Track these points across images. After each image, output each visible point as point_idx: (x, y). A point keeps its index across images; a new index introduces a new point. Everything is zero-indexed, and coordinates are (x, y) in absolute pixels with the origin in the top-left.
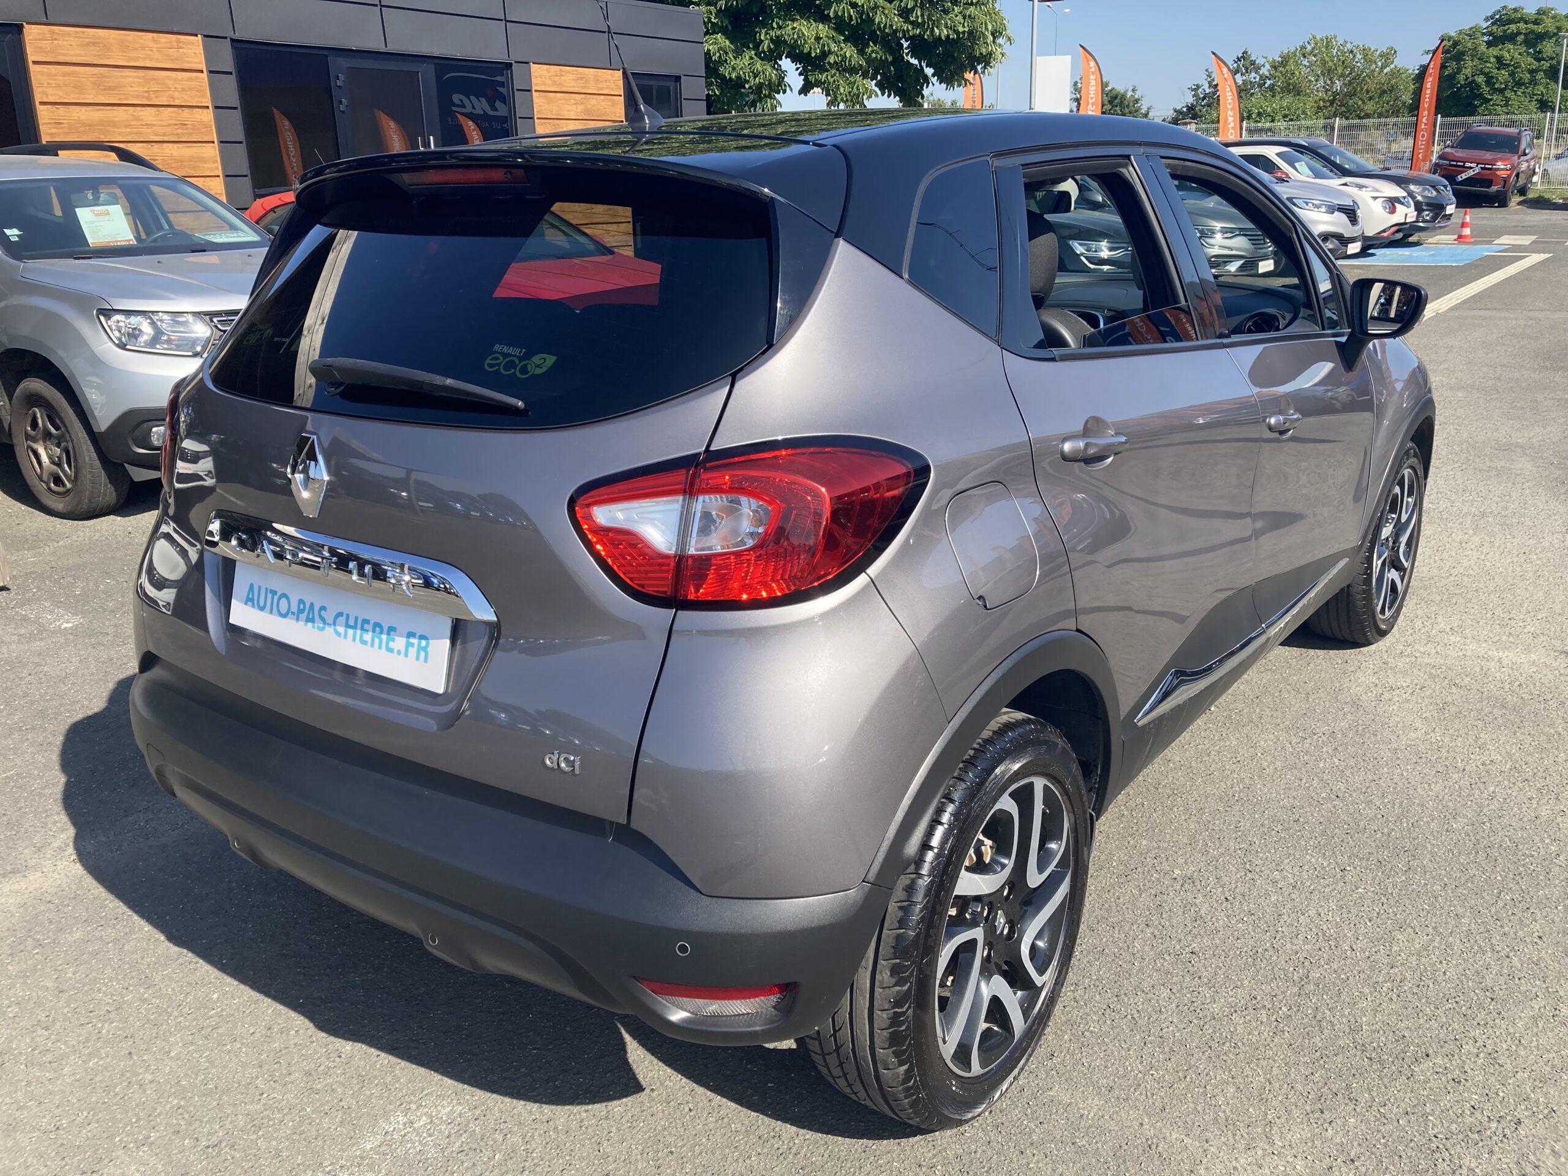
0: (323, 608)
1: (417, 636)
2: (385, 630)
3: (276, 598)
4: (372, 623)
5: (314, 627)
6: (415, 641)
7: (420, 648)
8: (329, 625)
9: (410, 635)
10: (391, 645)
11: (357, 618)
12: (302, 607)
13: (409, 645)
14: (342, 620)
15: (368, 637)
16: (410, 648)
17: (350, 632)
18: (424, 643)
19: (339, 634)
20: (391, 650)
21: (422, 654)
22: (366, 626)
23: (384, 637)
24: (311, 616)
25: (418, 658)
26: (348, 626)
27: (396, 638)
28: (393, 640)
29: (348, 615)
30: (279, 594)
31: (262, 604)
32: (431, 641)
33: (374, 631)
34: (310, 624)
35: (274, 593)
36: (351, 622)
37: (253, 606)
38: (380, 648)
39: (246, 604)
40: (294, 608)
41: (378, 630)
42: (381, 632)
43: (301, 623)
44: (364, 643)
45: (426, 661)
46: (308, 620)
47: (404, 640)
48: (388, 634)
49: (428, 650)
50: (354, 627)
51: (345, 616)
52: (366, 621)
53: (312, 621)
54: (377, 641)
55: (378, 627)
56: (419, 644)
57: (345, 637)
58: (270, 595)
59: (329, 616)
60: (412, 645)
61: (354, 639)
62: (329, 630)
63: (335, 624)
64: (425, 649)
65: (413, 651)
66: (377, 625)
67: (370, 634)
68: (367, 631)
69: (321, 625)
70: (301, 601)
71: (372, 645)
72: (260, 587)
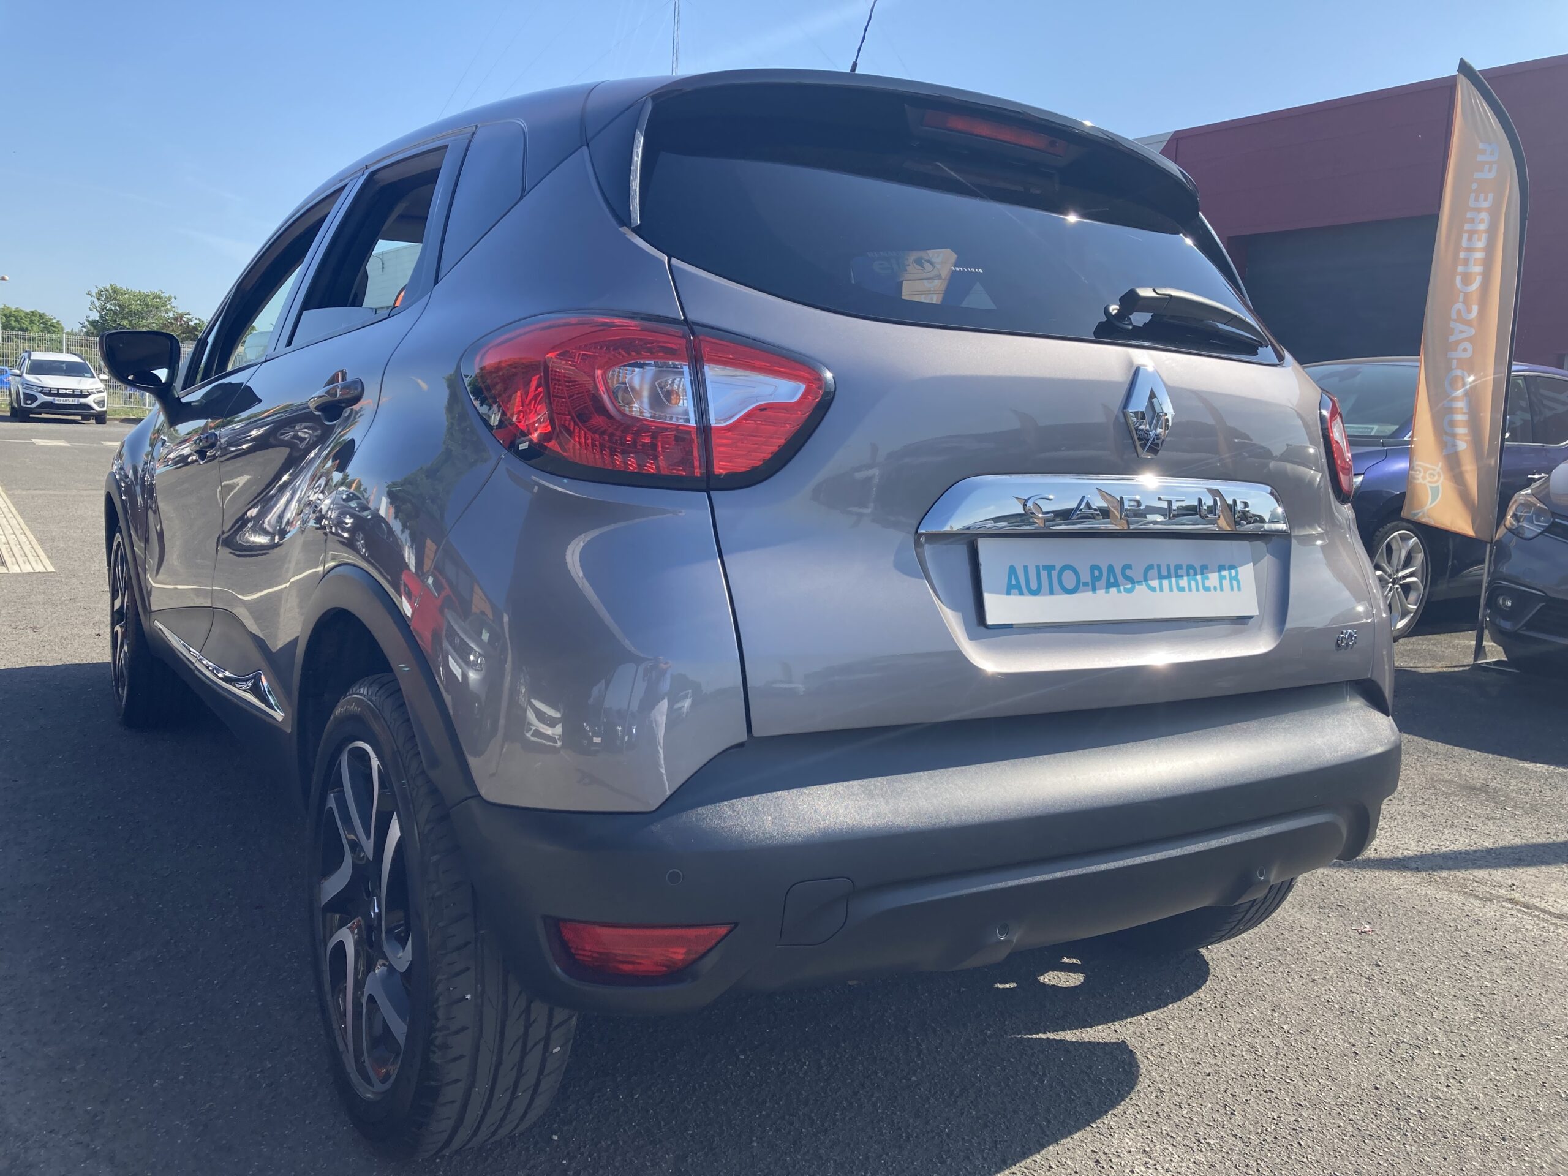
0: (1128, 566)
1: (1227, 567)
2: (1199, 571)
3: (1055, 574)
4: (1184, 567)
5: (1119, 591)
6: (1225, 573)
7: (1231, 579)
8: (1139, 582)
9: (1221, 568)
10: (1207, 583)
11: (1168, 566)
12: (1096, 573)
13: (1222, 578)
14: (1153, 572)
15: (1184, 582)
16: (1224, 581)
17: (1165, 582)
18: (1233, 572)
19: (1153, 589)
20: (1207, 589)
21: (1235, 583)
22: (1180, 572)
23: (1199, 577)
24: (1112, 580)
25: (1232, 589)
26: (1161, 577)
27: (1210, 575)
28: (1208, 578)
29: (1159, 566)
30: (1058, 568)
31: (1034, 586)
32: (1239, 569)
33: (1188, 575)
34: (1113, 590)
35: (1049, 568)
36: (1164, 572)
37: (1021, 593)
38: (1198, 590)
39: (1008, 593)
40: (1086, 577)
41: (1191, 572)
42: (1195, 574)
43: (1101, 593)
44: (1181, 589)
45: (1239, 589)
46: (1109, 586)
47: (1217, 574)
48: (1202, 573)
49: (1239, 577)
50: (1168, 577)
51: (1155, 567)
52: (1179, 567)
53: (1116, 585)
54: (1193, 583)
55: (1191, 571)
56: (1230, 574)
57: (1161, 590)
58: (1044, 574)
59: (1136, 573)
60: (1224, 577)
61: (1171, 590)
62: (1141, 589)
63: (1146, 580)
64: (1236, 578)
65: (1226, 583)
66: (1190, 567)
67: (1185, 578)
68: (1182, 576)
69: (1129, 586)
70: (1094, 568)
71: (1190, 590)
72: (1026, 568)
